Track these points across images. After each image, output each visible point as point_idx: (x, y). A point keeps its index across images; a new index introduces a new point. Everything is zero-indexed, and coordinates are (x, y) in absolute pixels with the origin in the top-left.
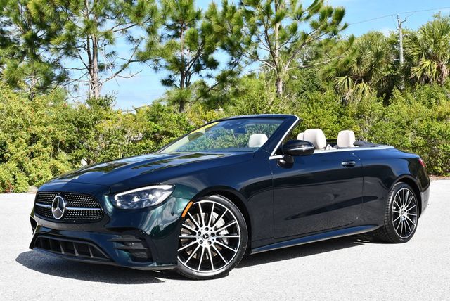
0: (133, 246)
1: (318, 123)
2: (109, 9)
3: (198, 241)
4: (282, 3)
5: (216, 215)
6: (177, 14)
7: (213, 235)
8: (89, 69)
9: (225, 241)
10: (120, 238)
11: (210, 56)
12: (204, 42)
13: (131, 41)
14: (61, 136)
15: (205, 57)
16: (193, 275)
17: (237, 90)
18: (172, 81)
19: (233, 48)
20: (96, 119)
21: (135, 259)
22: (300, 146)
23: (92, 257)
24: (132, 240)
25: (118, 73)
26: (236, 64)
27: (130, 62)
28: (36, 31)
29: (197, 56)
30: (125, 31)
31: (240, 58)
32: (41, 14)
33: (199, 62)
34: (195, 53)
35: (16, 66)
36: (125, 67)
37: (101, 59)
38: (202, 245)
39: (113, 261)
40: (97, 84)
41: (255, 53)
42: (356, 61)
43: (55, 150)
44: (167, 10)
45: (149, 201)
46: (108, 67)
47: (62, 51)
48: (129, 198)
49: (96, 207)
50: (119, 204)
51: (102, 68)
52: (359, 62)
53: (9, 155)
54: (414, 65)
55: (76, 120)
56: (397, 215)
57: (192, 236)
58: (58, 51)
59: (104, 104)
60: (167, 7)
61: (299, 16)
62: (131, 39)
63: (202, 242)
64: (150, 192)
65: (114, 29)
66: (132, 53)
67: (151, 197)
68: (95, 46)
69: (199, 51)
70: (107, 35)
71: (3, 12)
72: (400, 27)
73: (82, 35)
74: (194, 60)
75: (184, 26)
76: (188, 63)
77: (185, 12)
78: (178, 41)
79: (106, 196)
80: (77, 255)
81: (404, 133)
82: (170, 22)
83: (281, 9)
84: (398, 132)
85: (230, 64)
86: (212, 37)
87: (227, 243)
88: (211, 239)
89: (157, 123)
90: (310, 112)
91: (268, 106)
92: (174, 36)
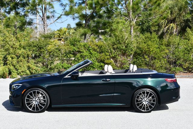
8: (43, 19)
27: (61, 15)
30: (60, 1)
62: (62, 5)
68: (45, 9)
84: (186, 53)
89: (74, 46)
90: (145, 43)
91: (125, 39)
92: (82, 3)
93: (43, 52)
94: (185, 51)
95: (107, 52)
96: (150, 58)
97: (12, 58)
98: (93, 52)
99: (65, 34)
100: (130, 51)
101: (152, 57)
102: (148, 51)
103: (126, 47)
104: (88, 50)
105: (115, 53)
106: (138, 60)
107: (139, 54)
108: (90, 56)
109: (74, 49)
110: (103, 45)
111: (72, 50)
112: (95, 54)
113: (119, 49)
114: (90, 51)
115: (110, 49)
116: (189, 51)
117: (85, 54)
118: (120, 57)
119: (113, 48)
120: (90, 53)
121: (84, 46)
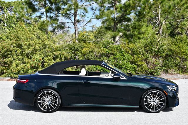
1: (181, 50)
13: (93, 10)
17: (140, 32)
18: (110, 28)
25: (86, 24)
27: (91, 19)
40: (77, 29)
46: (81, 21)
55: (73, 48)
89: (107, 48)
90: (176, 45)
91: (157, 42)
92: (111, 7)
95: (140, 54)
96: (182, 59)
97: (49, 60)
98: (126, 54)
99: (83, 37)
100: (162, 53)
101: (183, 58)
102: (179, 52)
103: (159, 49)
104: (120, 52)
105: (147, 55)
106: (169, 62)
107: (170, 56)
108: (123, 58)
109: (107, 51)
110: (135, 47)
111: (105, 52)
112: (128, 56)
113: (151, 51)
114: (122, 54)
115: (142, 51)
117: (118, 57)
118: (152, 59)
119: (145, 50)
120: (123, 55)
121: (116, 48)
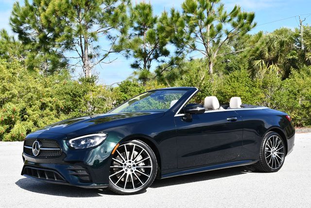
0: (80, 172)
2: (95, 17)
3: (124, 170)
4: (212, 11)
5: (136, 153)
6: (141, 19)
7: (134, 166)
8: (82, 58)
9: (142, 170)
10: (73, 168)
11: (164, 47)
12: (158, 38)
13: (110, 39)
14: (61, 104)
15: (161, 49)
16: (120, 191)
17: (182, 70)
18: (138, 65)
19: (178, 42)
20: (84, 91)
21: (82, 181)
22: (196, 107)
23: (56, 180)
24: (79, 169)
25: (101, 60)
26: (181, 53)
27: (109, 52)
28: (47, 33)
29: (155, 47)
30: (106, 32)
31: (183, 48)
32: (49, 22)
33: (156, 51)
34: (153, 46)
35: (33, 57)
36: (106, 56)
37: (90, 51)
38: (127, 172)
39: (68, 183)
40: (87, 68)
41: (194, 45)
42: (267, 49)
43: (58, 113)
44: (134, 17)
45: (91, 144)
46: (95, 56)
47: (63, 46)
48: (79, 142)
49: (58, 148)
50: (72, 146)
51: (90, 57)
52: (269, 50)
53: (27, 116)
54: (307, 51)
55: (71, 92)
56: (269, 153)
57: (120, 167)
58: (61, 46)
59: (90, 81)
60: (134, 15)
61: (224, 20)
62: (110, 37)
63: (126, 170)
64: (92, 138)
65: (99, 31)
66: (111, 46)
67: (92, 141)
68: (86, 42)
69: (156, 45)
70: (92, 35)
71: (26, 21)
72: (301, 24)
73: (76, 35)
74: (153, 50)
75: (145, 28)
76: (149, 53)
77: (146, 18)
78: (142, 38)
79: (64, 141)
80: (47, 179)
81: (296, 99)
82: (136, 25)
83: (211, 15)
85: (177, 53)
86: (164, 34)
87: (144, 171)
88: (133, 168)
89: (126, 93)
91: (200, 81)
92: (139, 35)
93: (80, 101)
94: (289, 95)
97: (33, 111)
116: (295, 95)
121: (139, 92)
